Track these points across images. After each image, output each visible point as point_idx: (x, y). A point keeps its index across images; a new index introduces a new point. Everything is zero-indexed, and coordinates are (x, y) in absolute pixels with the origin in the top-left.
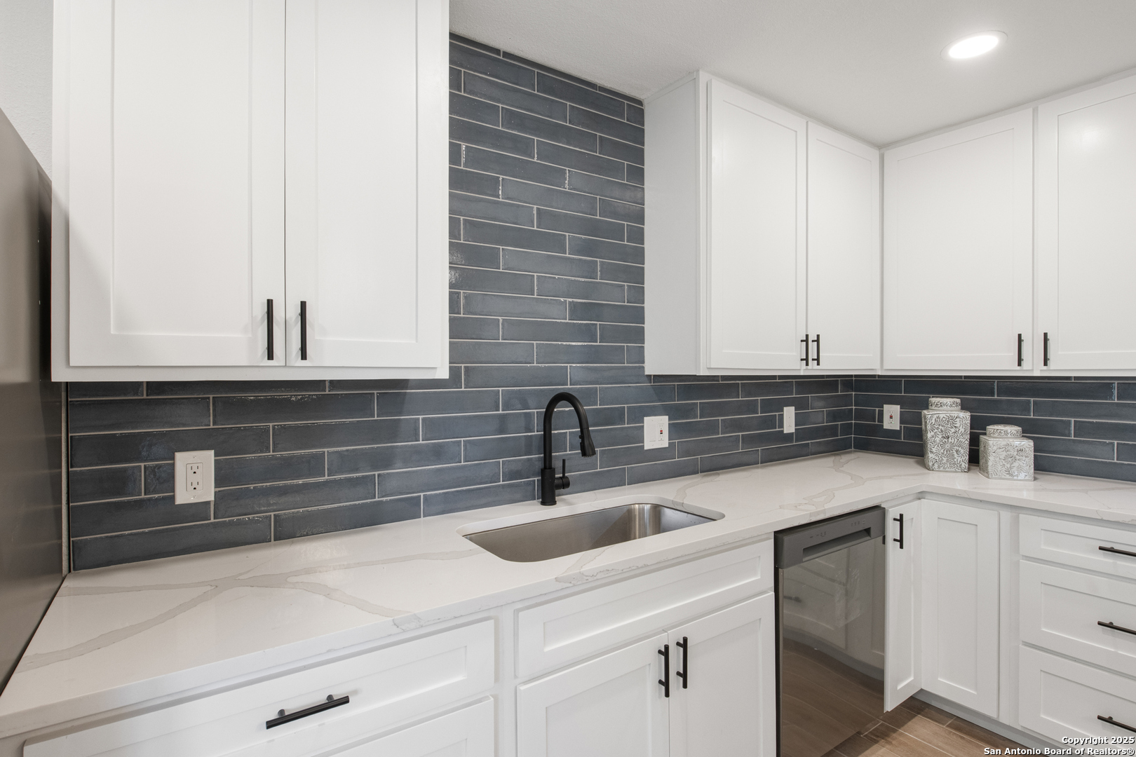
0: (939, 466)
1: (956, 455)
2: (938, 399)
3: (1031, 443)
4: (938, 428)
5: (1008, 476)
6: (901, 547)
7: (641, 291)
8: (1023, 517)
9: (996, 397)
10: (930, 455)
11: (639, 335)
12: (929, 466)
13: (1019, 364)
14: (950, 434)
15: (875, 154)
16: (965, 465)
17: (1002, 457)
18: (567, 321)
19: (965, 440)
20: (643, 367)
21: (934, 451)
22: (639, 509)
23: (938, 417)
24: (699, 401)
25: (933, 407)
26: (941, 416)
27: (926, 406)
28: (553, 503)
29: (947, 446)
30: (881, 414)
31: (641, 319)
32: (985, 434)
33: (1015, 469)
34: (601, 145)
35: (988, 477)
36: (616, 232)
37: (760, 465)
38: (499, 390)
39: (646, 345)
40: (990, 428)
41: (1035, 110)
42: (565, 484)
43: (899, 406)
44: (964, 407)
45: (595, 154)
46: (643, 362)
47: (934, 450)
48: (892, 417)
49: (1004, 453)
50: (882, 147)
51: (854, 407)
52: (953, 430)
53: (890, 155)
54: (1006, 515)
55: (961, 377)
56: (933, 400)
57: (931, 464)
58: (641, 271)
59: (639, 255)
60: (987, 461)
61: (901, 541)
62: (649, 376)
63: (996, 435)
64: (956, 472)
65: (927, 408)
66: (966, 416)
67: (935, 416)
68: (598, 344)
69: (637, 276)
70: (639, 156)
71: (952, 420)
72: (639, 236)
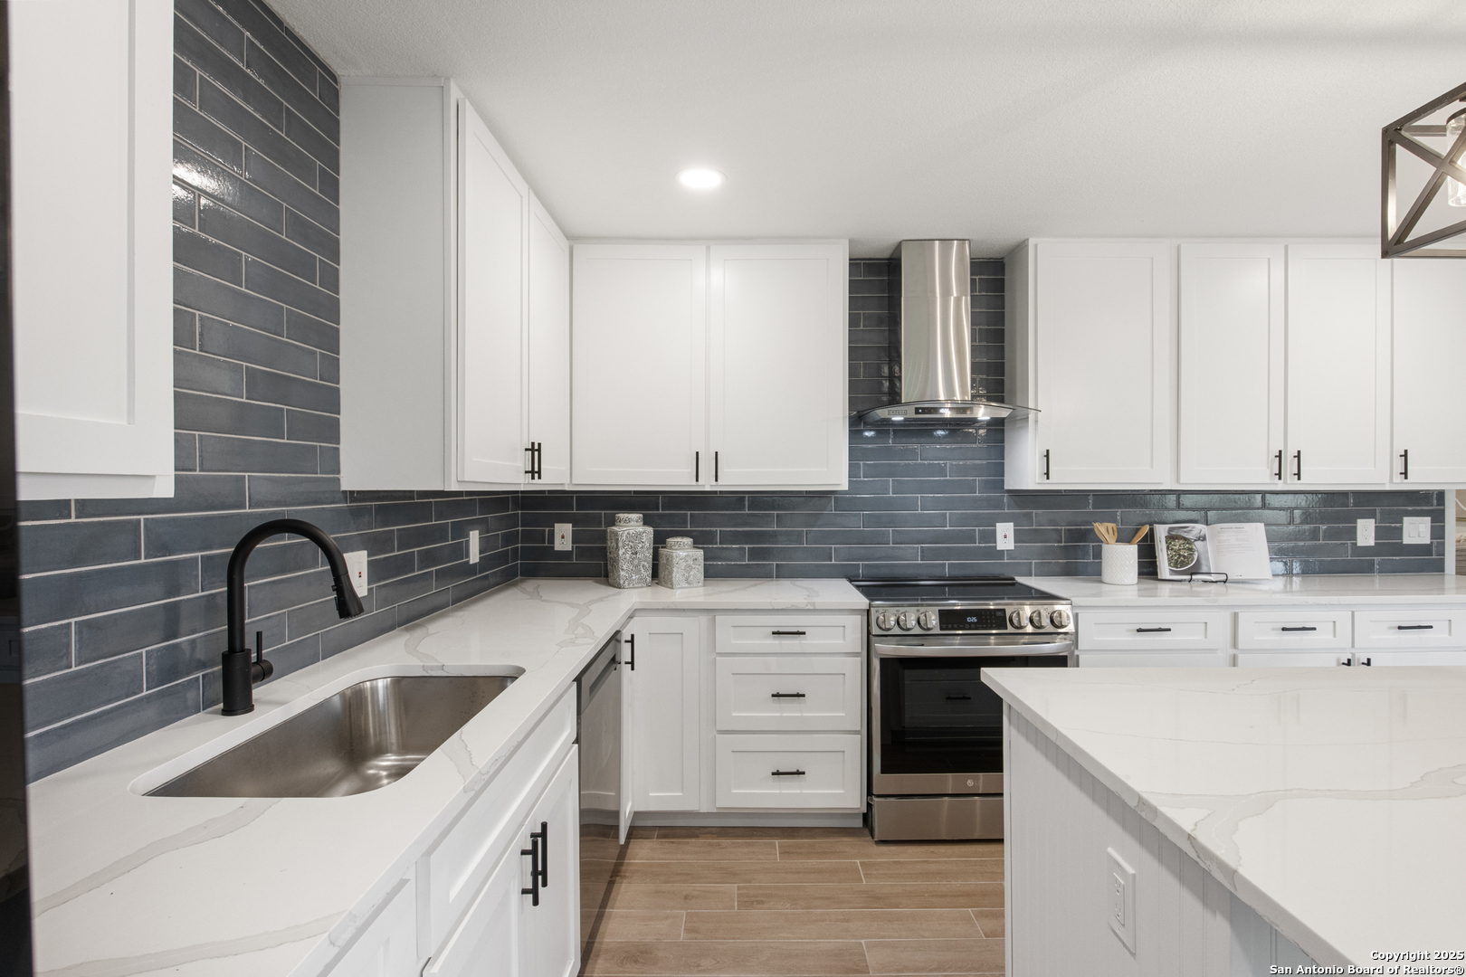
0: (629, 584)
1: (643, 570)
2: (626, 515)
3: (702, 552)
4: (628, 545)
5: (687, 585)
6: (633, 669)
7: (335, 363)
8: (718, 618)
9: (660, 511)
10: (622, 573)
11: (331, 431)
12: (619, 584)
13: (697, 480)
14: (638, 549)
15: (565, 244)
16: (649, 579)
17: (683, 568)
18: (244, 400)
19: (649, 555)
20: (339, 480)
21: (624, 571)
22: (372, 688)
23: (629, 534)
24: (395, 528)
25: (622, 524)
26: (631, 532)
27: (612, 522)
28: (248, 707)
29: (636, 562)
30: (552, 534)
31: (335, 407)
32: (665, 547)
33: (691, 577)
34: (288, 122)
35: (672, 588)
36: (305, 266)
37: (451, 607)
38: (139, 521)
39: (343, 447)
40: (671, 540)
41: (708, 248)
42: (266, 673)
43: (571, 525)
44: (646, 522)
45: (280, 133)
46: (339, 472)
47: (625, 567)
48: (564, 537)
49: (684, 564)
50: (573, 239)
51: (520, 529)
52: (640, 546)
53: (578, 249)
54: (704, 619)
55: (630, 492)
56: (622, 516)
57: (622, 582)
58: (335, 334)
59: (333, 310)
60: (671, 573)
61: (632, 663)
62: (345, 492)
63: (676, 547)
64: (642, 587)
65: (614, 524)
66: (650, 530)
67: (626, 532)
68: (285, 441)
69: (330, 340)
70: (333, 159)
71: (639, 535)
72: (332, 280)
